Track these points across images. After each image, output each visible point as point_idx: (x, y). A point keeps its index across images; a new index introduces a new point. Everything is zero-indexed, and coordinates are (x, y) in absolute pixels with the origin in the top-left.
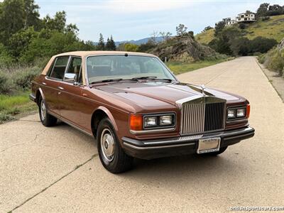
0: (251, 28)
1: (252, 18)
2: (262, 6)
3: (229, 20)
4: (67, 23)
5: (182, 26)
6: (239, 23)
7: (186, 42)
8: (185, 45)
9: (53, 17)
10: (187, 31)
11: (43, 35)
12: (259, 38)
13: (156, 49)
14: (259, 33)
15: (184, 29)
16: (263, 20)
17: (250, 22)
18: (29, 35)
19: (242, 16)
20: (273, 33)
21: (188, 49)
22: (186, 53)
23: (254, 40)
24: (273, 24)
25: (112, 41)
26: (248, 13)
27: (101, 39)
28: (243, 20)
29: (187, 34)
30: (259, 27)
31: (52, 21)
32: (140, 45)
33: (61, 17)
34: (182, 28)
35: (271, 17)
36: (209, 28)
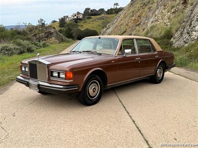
0: (81, 23)
1: (81, 17)
2: (86, 9)
3: (68, 17)
5: (42, 20)
6: (74, 19)
12: (87, 29)
14: (86, 26)
16: (88, 18)
17: (80, 19)
19: (75, 15)
20: (94, 26)
21: (54, 35)
22: (54, 38)
23: (84, 30)
24: (93, 21)
26: (78, 13)
28: (76, 17)
30: (85, 22)
35: (92, 17)
36: (54, 22)
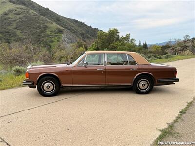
4: (131, 39)
5: (187, 36)
7: (189, 45)
8: (188, 46)
9: (125, 36)
10: (190, 38)
11: (122, 44)
13: (171, 48)
15: (188, 37)
18: (117, 45)
21: (189, 48)
22: (188, 50)
25: (146, 44)
27: (140, 43)
29: (189, 40)
31: (125, 38)
32: (162, 46)
33: (128, 36)
34: (187, 37)
